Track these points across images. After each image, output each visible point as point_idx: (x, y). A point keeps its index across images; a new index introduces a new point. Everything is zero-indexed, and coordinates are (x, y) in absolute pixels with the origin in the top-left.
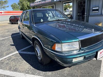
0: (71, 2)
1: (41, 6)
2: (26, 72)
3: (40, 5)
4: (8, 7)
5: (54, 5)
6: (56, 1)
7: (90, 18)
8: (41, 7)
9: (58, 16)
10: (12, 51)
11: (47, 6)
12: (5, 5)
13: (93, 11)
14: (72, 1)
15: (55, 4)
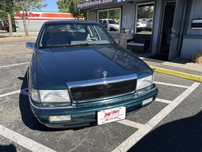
0: (153, 5)
1: (98, 8)
2: (9, 125)
3: (96, 7)
4: (45, 6)
5: (120, 8)
6: (120, 1)
7: (185, 40)
8: (97, 10)
9: (125, 30)
10: (13, 89)
11: (108, 10)
12: (41, 3)
13: (192, 27)
14: (154, 2)
15: (122, 7)
